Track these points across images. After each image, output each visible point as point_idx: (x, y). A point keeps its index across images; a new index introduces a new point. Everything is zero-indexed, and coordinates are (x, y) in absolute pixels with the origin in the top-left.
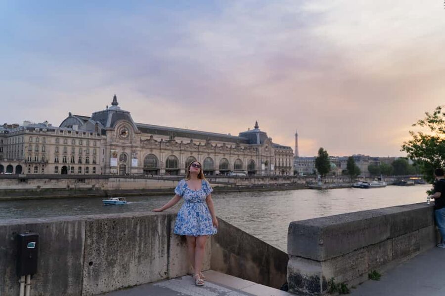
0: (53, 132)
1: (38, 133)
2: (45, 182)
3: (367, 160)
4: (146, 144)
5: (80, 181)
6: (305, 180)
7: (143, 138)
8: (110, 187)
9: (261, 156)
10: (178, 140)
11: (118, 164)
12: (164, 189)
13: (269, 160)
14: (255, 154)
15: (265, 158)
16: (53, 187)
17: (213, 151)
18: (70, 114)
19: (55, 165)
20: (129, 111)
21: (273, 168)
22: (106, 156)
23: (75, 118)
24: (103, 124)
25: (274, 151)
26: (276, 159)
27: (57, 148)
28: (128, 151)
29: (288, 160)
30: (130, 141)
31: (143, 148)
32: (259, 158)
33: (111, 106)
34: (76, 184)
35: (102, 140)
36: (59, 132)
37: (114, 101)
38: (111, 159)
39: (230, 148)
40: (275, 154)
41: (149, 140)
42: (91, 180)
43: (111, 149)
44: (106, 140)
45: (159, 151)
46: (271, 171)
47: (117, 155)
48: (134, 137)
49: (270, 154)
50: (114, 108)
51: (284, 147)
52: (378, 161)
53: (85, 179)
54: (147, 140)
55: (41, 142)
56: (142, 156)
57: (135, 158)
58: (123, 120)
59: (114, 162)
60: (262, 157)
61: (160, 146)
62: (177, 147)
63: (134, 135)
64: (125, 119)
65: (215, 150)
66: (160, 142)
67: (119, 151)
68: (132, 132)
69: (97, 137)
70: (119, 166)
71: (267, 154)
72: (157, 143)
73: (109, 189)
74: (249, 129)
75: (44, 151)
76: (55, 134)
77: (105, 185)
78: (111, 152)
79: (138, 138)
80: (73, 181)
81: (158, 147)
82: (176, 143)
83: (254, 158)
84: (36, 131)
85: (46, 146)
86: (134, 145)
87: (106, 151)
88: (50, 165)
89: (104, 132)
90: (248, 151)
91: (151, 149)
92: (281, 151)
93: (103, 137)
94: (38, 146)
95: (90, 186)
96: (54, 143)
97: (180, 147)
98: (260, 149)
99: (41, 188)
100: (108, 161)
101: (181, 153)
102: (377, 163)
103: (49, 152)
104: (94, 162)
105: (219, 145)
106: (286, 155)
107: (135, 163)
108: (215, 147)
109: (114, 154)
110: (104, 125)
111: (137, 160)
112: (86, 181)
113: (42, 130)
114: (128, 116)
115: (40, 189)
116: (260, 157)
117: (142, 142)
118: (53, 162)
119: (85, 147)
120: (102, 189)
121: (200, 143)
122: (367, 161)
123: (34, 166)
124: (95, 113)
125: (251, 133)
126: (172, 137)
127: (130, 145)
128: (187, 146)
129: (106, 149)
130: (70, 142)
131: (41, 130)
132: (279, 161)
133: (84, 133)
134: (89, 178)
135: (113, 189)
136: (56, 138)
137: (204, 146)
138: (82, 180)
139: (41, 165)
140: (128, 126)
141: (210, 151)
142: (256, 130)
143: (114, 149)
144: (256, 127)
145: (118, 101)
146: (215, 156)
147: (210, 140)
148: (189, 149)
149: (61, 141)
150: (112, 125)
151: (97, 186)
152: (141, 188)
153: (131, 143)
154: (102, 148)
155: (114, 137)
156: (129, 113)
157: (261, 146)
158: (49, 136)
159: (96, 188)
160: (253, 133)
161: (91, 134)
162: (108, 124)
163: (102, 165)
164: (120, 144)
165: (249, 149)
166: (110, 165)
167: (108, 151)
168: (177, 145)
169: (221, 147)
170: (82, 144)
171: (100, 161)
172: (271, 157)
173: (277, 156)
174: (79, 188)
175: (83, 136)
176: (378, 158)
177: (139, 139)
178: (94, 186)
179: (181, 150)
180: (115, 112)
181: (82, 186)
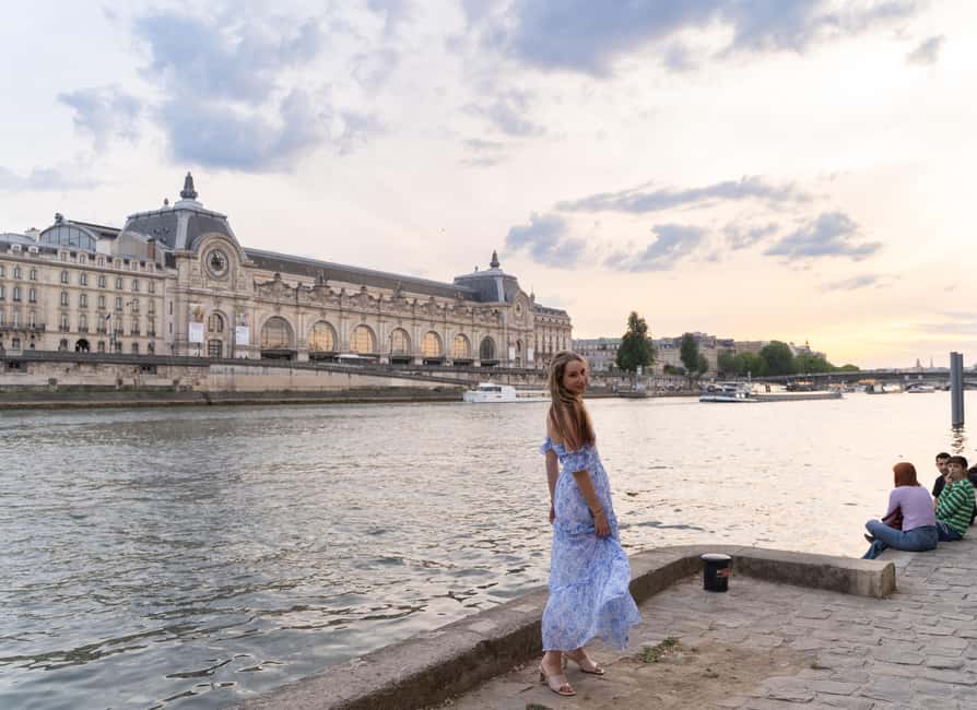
0: (54, 256)
1: (19, 257)
2: (68, 370)
3: (712, 344)
4: (266, 293)
5: (144, 369)
6: (605, 381)
7: (260, 280)
8: (213, 386)
9: (508, 329)
10: (336, 286)
11: (206, 338)
12: (331, 392)
13: (523, 337)
14: (495, 324)
15: (515, 333)
16: (84, 383)
17: (409, 314)
18: (59, 218)
19: (61, 336)
20: (224, 214)
21: (531, 357)
22: (177, 318)
23: (73, 227)
24: (165, 243)
25: (532, 318)
26: (536, 337)
27: (65, 294)
28: (227, 308)
29: (561, 340)
30: (230, 283)
31: (259, 301)
32: (503, 334)
33: (181, 199)
34: (136, 377)
35: (167, 280)
36: (68, 255)
37: (186, 187)
38: (191, 325)
39: (445, 309)
40: (536, 327)
41: (272, 283)
42: (169, 369)
43: (189, 302)
44: (176, 279)
45: (294, 309)
46: (527, 362)
47: (202, 316)
48: (241, 276)
49: (526, 325)
50: (188, 203)
51: (553, 312)
52: (732, 348)
53: (155, 366)
54: (268, 283)
55: (25, 278)
56: (257, 321)
57: (243, 325)
58: (215, 234)
59: (197, 333)
60: (510, 332)
61: (297, 298)
62: (332, 301)
63: (240, 270)
64: (217, 231)
65: (413, 312)
66: (297, 290)
67: (207, 307)
68: (235, 262)
69: (156, 272)
70: (206, 343)
71: (519, 325)
72: (289, 292)
73: (211, 390)
74: (476, 268)
75: (35, 301)
76: (57, 259)
77: (202, 381)
78: (188, 308)
79: (248, 278)
80: (130, 369)
81: (291, 300)
82: (332, 292)
83: (493, 334)
84: (14, 251)
85: (39, 288)
86: (241, 293)
87: (178, 307)
88: (48, 335)
89: (171, 261)
90: (482, 316)
91: (278, 306)
92: (547, 320)
93: (171, 271)
94: (19, 289)
95: (169, 382)
96: (57, 283)
97: (340, 304)
98: (505, 312)
99: (59, 383)
100: (182, 329)
101: (341, 318)
102: (730, 351)
103: (46, 303)
104: (152, 334)
105: (421, 303)
106: (558, 329)
107: (243, 337)
108: (413, 305)
109: (196, 315)
110: (170, 243)
111: (247, 329)
112: (160, 370)
113: (27, 250)
114: (222, 224)
115: (56, 388)
116: (506, 331)
117: (258, 288)
118: (56, 329)
119: (128, 294)
120: (196, 388)
121: (381, 296)
122: (713, 347)
123: (11, 337)
124: (137, 217)
125: (482, 277)
126: (321, 278)
127: (231, 293)
128: (354, 300)
129: (178, 300)
130: (93, 280)
131: (25, 249)
132: (544, 342)
133: (127, 262)
134: (165, 362)
135: (220, 390)
136: (61, 269)
137: (389, 302)
138: (149, 369)
139: (29, 335)
140: (227, 247)
141: (403, 314)
142: (495, 271)
143: (195, 302)
144: (495, 264)
145: (196, 189)
146: (414, 325)
147: (401, 288)
148: (358, 308)
149: (74, 278)
150: (189, 246)
151: (183, 382)
152: (281, 389)
153: (233, 288)
154: (168, 300)
155: (195, 273)
156: (224, 218)
157: (509, 307)
158: (47, 264)
159: (181, 387)
160: (489, 276)
161: (143, 264)
162: (180, 243)
163: (170, 339)
164: (210, 290)
165: (484, 313)
166: (187, 339)
167: (183, 306)
168: (334, 297)
169: (426, 305)
170: (121, 288)
171: (163, 329)
172: (527, 331)
173: (540, 330)
174: (145, 386)
175: (123, 268)
176: (732, 340)
177: (251, 281)
178: (176, 382)
179: (341, 311)
180: (193, 214)
181: (150, 380)
